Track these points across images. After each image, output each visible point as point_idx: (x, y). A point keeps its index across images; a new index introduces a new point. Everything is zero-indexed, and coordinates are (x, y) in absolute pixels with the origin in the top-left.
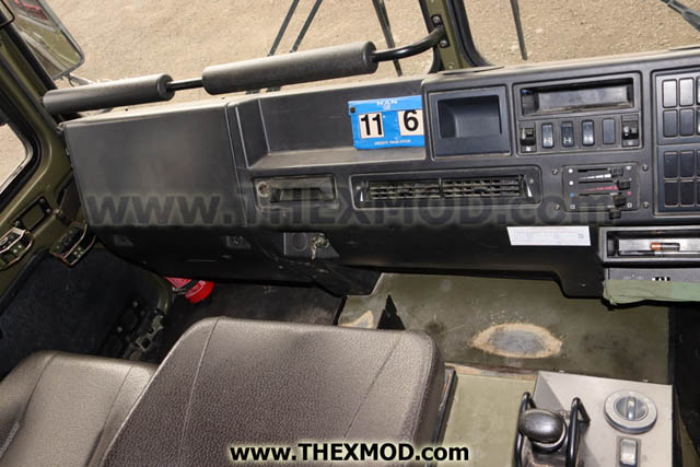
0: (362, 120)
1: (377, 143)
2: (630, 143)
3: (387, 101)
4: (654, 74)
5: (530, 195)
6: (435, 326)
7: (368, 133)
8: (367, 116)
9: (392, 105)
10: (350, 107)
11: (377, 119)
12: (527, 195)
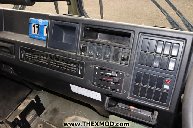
0: (33, 26)
1: (36, 37)
2: (124, 62)
3: (41, 20)
4: (140, 34)
5: (80, 73)
6: (56, 110)
7: (34, 32)
8: (35, 25)
9: (43, 23)
10: (30, 20)
11: (38, 27)
12: (79, 73)
